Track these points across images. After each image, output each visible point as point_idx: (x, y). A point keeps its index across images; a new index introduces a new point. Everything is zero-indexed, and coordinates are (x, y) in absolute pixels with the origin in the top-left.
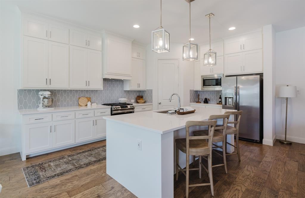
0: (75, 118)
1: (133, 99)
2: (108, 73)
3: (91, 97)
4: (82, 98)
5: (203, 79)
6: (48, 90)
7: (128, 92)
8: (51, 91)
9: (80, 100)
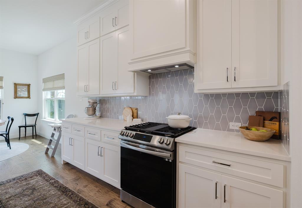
1: (237, 121)
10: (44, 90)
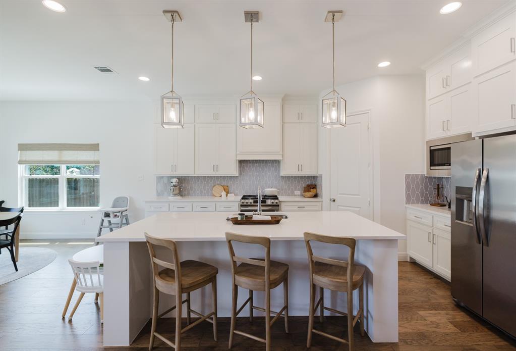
0: (192, 210)
1: (298, 190)
2: (241, 152)
3: (229, 185)
4: (217, 186)
5: (430, 150)
6: (175, 177)
7: (288, 178)
8: (179, 178)
9: (215, 188)
10: (20, 162)
